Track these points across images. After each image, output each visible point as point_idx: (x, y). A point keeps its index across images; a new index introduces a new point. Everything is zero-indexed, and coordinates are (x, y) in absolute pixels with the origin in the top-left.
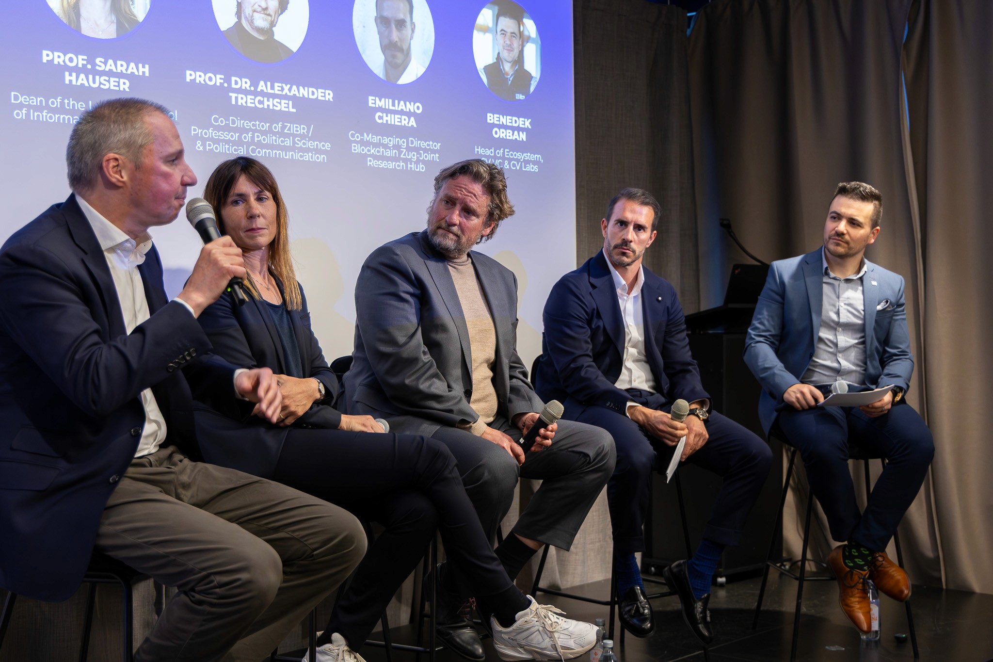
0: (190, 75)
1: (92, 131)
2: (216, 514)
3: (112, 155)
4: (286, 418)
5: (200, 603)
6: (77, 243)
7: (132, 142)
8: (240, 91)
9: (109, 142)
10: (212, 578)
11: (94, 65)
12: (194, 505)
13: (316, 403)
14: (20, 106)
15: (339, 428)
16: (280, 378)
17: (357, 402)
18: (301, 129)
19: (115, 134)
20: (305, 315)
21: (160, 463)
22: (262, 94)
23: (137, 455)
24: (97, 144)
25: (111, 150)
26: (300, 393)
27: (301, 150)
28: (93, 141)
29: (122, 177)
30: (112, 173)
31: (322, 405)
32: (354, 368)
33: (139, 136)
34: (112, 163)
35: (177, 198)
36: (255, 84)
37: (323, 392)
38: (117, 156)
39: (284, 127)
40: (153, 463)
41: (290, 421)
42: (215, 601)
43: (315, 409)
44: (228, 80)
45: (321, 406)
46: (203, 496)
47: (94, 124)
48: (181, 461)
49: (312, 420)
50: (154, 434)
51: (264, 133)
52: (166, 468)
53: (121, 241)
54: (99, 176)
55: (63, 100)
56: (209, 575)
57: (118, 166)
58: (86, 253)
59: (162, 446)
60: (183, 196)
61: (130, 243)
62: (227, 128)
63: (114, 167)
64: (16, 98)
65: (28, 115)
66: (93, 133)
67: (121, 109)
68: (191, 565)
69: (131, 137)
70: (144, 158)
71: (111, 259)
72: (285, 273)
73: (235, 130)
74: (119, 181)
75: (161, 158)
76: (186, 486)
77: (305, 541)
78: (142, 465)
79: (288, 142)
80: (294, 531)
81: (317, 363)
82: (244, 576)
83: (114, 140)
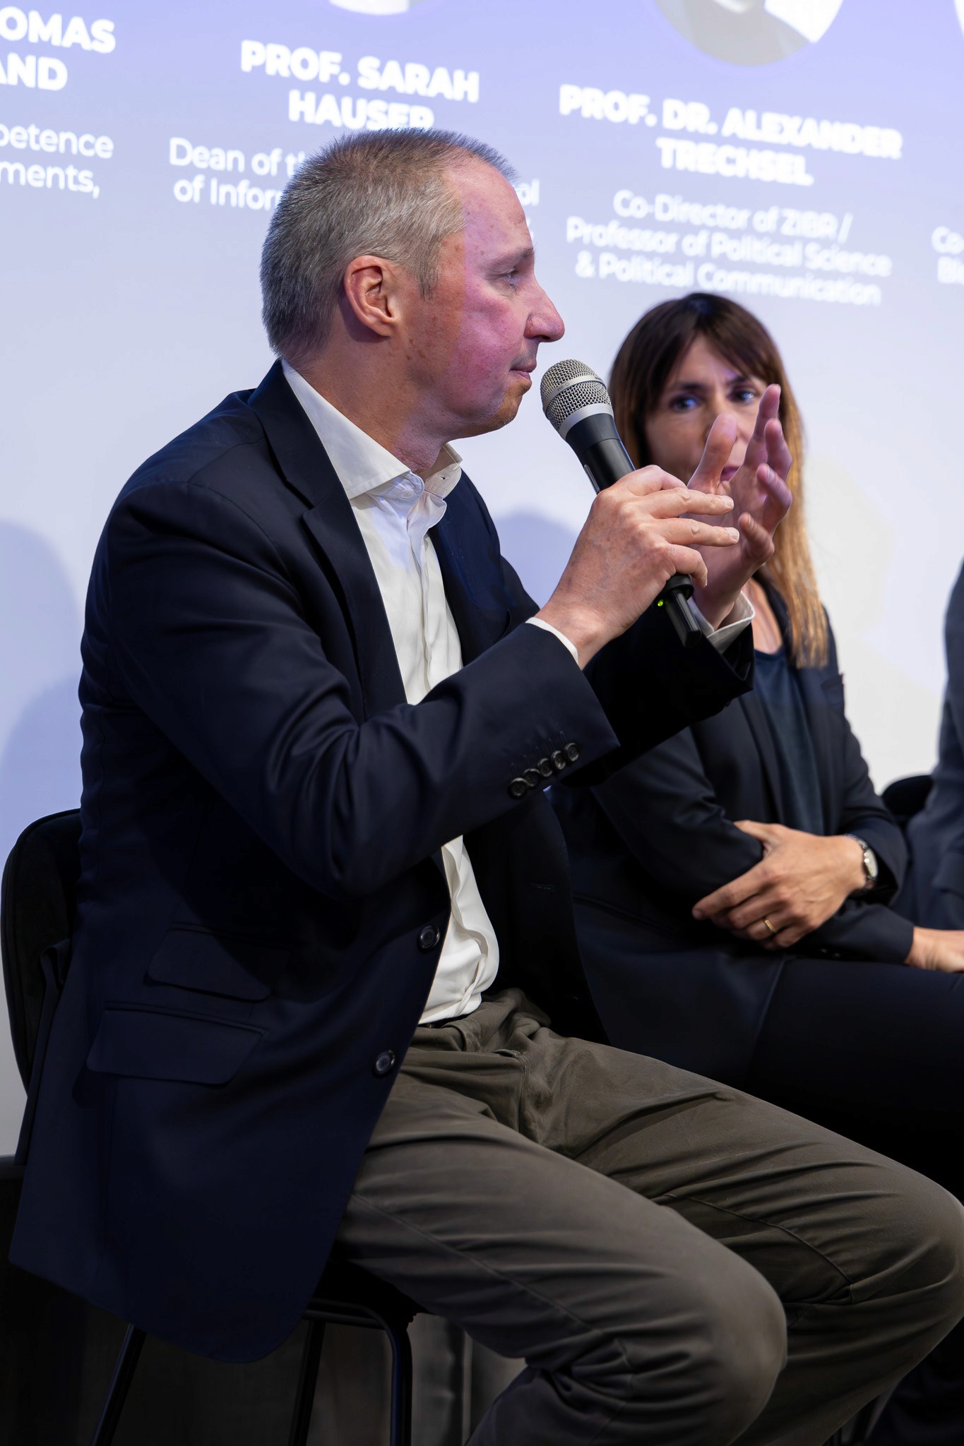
0: (572, 98)
1: (322, 203)
2: (610, 1175)
3: (367, 260)
4: (782, 930)
5: (584, 1405)
6: (290, 479)
7: (415, 226)
8: (682, 134)
9: (363, 227)
10: (616, 1345)
11: (355, 75)
12: (559, 1149)
13: (856, 897)
14: (190, 172)
15: (907, 961)
16: (770, 832)
17: (945, 891)
18: (819, 224)
19: (377, 209)
20: (834, 683)
21: (484, 1036)
22: (735, 141)
23: (426, 1018)
24: (333, 235)
25: (363, 247)
26: (818, 872)
27: (821, 274)
28: (324, 227)
29: (389, 314)
30: (365, 303)
31: (870, 902)
32: (935, 806)
33: (433, 213)
34: (368, 280)
35: (515, 369)
36: (718, 117)
37: (874, 871)
38: (378, 261)
39: (781, 221)
40: (467, 1040)
41: (789, 938)
42: (622, 1404)
43: (853, 913)
44: (655, 108)
45: (866, 907)
46: (585, 1128)
47: (328, 186)
48: (532, 1036)
49: (845, 939)
50: (472, 967)
51: (735, 234)
52: (498, 1055)
53: (389, 478)
54: (337, 311)
55: (284, 156)
56: (609, 1338)
57: (380, 284)
58: (310, 506)
59: (489, 995)
60: (530, 363)
61: (412, 484)
62: (649, 223)
63: (372, 287)
64: (182, 152)
65: (205, 192)
66: (326, 208)
67: (392, 151)
68: (562, 1307)
69: (412, 214)
70: (443, 267)
71: (368, 521)
72: (792, 577)
73: (670, 227)
74: (384, 323)
75: (481, 268)
76: (542, 1102)
77: (830, 1255)
78: (442, 1044)
79: (791, 256)
80: (803, 1228)
81: (857, 798)
82: (695, 1347)
83: (371, 225)
